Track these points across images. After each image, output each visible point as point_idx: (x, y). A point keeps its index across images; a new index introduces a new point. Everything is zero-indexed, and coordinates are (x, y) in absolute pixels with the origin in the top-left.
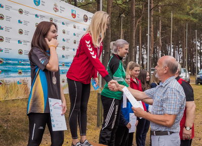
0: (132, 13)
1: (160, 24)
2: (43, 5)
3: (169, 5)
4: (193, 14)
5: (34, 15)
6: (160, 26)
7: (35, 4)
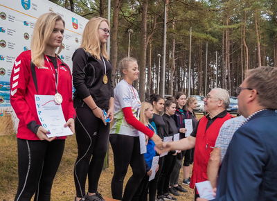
0: (143, 27)
2: (35, 9)
3: (186, 20)
4: (210, 33)
5: (22, 21)
6: (174, 45)
7: (24, 7)
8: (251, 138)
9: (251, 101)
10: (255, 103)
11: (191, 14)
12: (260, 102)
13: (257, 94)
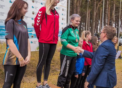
1: (114, 6)
6: (114, 8)
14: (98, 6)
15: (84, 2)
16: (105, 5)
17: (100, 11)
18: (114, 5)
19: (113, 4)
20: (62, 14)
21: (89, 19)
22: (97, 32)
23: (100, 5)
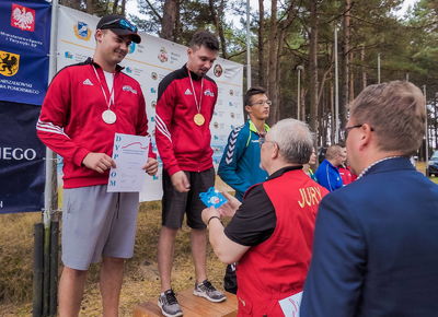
2: (141, 52)
8: (337, 213)
9: (365, 145)
10: (372, 146)
11: (383, 37)
12: (379, 144)
13: (372, 130)
14: (325, 79)
15: (289, 72)
16: (342, 76)
17: (330, 93)
18: (364, 75)
19: (361, 75)
20: (230, 104)
21: (304, 112)
22: (325, 144)
23: (328, 76)
